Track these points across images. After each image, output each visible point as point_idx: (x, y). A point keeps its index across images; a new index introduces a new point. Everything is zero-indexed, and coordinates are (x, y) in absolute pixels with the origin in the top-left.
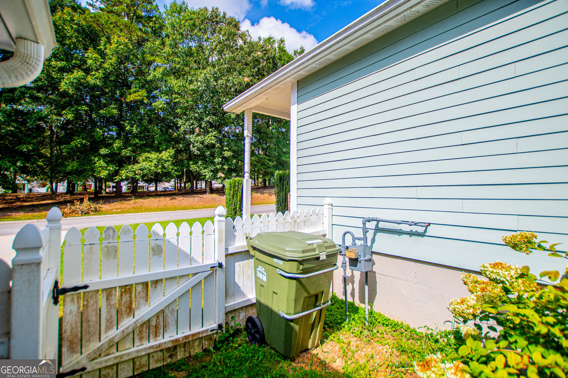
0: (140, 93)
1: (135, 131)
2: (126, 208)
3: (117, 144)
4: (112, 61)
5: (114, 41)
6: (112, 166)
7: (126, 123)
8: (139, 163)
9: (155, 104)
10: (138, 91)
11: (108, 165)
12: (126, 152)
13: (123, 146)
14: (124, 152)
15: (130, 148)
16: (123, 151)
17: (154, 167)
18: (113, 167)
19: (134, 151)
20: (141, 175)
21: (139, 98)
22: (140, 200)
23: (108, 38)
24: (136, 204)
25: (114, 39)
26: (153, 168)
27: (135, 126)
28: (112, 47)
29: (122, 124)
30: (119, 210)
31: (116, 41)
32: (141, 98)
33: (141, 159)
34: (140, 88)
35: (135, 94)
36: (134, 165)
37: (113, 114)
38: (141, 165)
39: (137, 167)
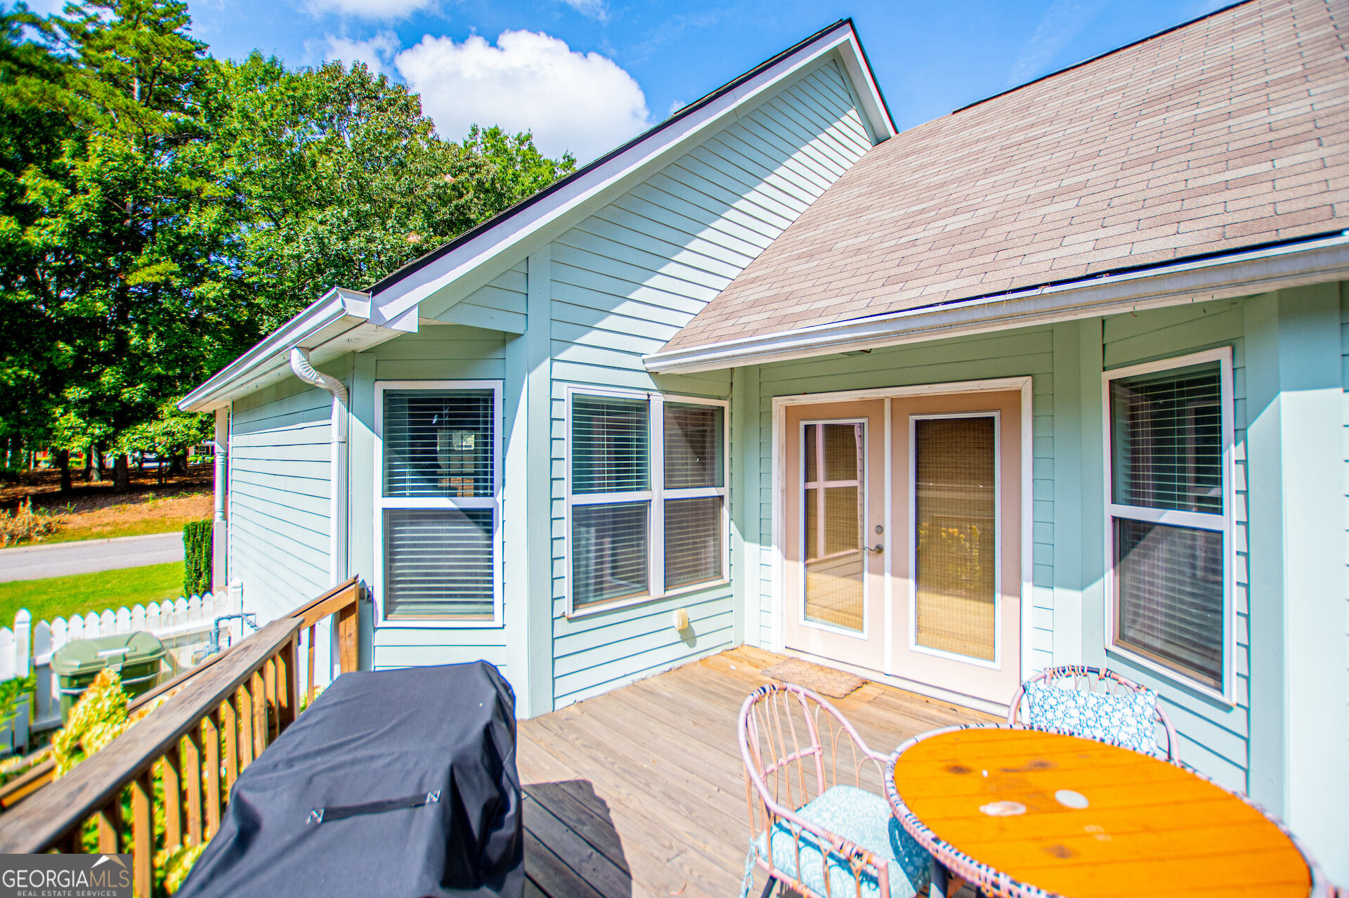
0: (159, 268)
1: (152, 347)
2: (125, 522)
3: (109, 377)
4: (87, 197)
5: (95, 151)
6: (98, 426)
7: (132, 328)
8: (163, 420)
9: (200, 289)
10: (158, 261)
11: (89, 424)
12: (135, 394)
13: (125, 381)
14: (126, 394)
15: (142, 386)
16: (125, 390)
17: (197, 428)
18: (100, 428)
19: (153, 392)
20: (168, 445)
21: (156, 279)
22: (170, 500)
23: (82, 140)
24: (154, 513)
25: (96, 144)
26: (194, 432)
27: (154, 335)
28: (88, 164)
29: (122, 331)
30: (108, 528)
31: (99, 148)
32: (163, 278)
33: (166, 409)
34: (162, 254)
35: (148, 270)
36: (151, 423)
37: (96, 313)
38: (165, 424)
39: (154, 428)
